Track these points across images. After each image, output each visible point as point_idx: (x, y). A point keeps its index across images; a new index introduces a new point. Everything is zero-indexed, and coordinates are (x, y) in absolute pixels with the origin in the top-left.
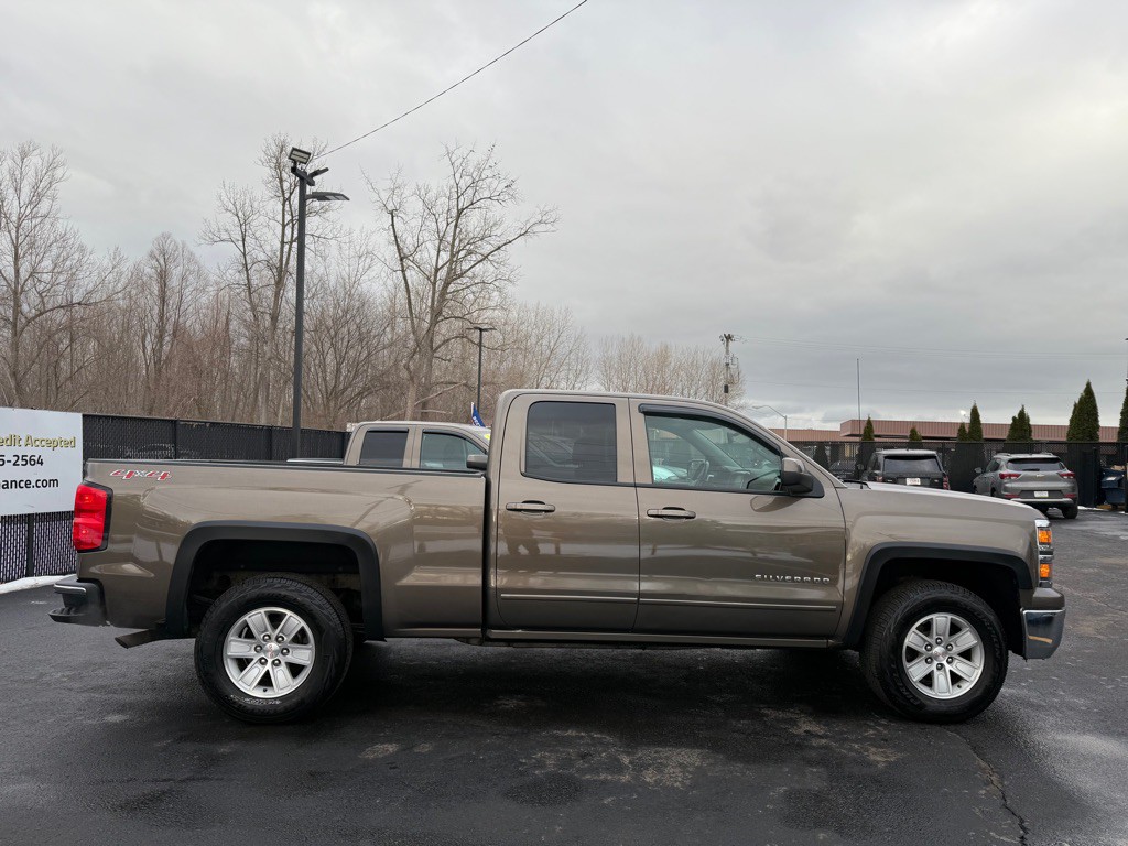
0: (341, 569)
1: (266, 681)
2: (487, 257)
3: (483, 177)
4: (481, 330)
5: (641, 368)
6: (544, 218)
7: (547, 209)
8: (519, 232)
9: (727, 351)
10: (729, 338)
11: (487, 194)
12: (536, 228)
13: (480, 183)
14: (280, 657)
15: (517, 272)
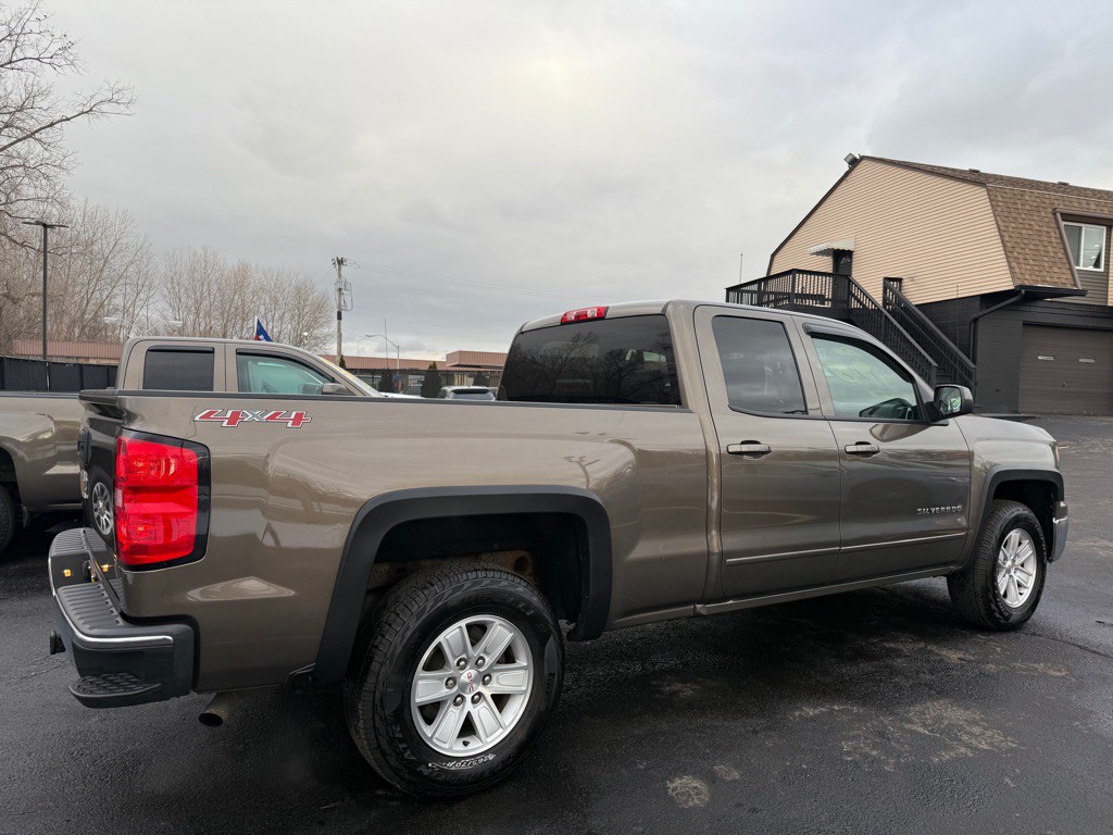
0: (496, 546)
1: (468, 728)
2: (33, 133)
3: (27, 30)
4: (45, 226)
5: (215, 287)
6: (116, 97)
7: (120, 86)
8: (80, 109)
9: (340, 276)
10: (340, 262)
11: (31, 53)
12: (104, 107)
13: (22, 38)
14: (481, 689)
15: (72, 158)
